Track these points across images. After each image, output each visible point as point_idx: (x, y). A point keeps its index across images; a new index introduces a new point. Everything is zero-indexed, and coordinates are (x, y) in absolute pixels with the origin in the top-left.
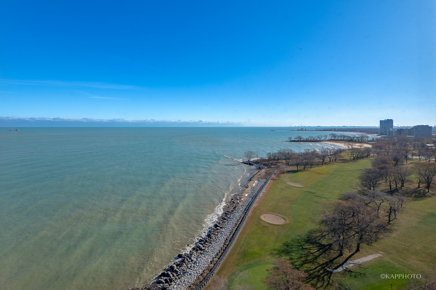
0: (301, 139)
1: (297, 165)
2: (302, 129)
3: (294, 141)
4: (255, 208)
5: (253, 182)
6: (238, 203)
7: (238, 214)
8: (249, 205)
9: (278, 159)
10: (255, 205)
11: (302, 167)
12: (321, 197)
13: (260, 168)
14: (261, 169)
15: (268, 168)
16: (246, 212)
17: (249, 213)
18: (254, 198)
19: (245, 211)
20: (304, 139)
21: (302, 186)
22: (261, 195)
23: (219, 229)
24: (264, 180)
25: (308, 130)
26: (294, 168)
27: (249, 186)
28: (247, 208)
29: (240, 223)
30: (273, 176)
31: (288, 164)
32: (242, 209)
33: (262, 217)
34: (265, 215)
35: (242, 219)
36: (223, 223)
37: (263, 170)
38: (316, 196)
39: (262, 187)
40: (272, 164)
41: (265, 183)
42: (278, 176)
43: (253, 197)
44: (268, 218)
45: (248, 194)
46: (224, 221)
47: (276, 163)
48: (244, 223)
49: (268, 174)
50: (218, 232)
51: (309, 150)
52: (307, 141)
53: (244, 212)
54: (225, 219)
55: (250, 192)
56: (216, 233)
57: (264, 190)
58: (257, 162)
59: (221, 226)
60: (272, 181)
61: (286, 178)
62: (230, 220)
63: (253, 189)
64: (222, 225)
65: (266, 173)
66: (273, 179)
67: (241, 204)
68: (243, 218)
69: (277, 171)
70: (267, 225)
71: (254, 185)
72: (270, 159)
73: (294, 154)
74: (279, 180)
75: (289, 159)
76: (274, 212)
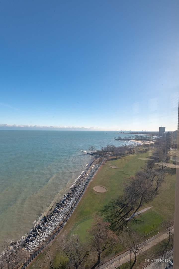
0: (120, 138)
1: (116, 155)
2: (122, 133)
3: (117, 140)
4: (91, 183)
5: (92, 166)
6: (82, 180)
7: (81, 187)
8: (88, 181)
9: (107, 151)
10: (91, 181)
11: (118, 157)
12: (126, 174)
13: (97, 157)
14: (97, 158)
15: (101, 157)
16: (86, 186)
17: (87, 187)
20: (122, 138)
21: (117, 168)
22: (95, 174)
23: (69, 198)
24: (98, 165)
25: (125, 133)
26: (115, 157)
27: (90, 169)
28: (87, 183)
29: (81, 193)
30: (103, 162)
31: (111, 154)
32: (84, 184)
33: (94, 189)
34: (96, 187)
35: (83, 190)
36: (72, 193)
37: (99, 159)
38: (124, 174)
39: (96, 169)
40: (103, 154)
41: (99, 166)
42: (106, 162)
43: (91, 176)
44: (98, 189)
45: (89, 174)
46: (73, 192)
47: (106, 154)
48: (84, 193)
49: (101, 161)
50: (68, 200)
51: (123, 145)
52: (123, 140)
54: (74, 191)
55: (90, 172)
56: (68, 201)
57: (97, 171)
58: (95, 153)
59: (71, 196)
60: (102, 165)
61: (110, 163)
62: (76, 192)
63: (92, 170)
64: (72, 195)
65: (100, 160)
66: (103, 164)
67: (84, 180)
68: (84, 189)
69: (106, 159)
70: (96, 193)
71: (92, 168)
72: (103, 151)
73: (116, 147)
74: (106, 165)
75: (112, 151)
76: (101, 185)
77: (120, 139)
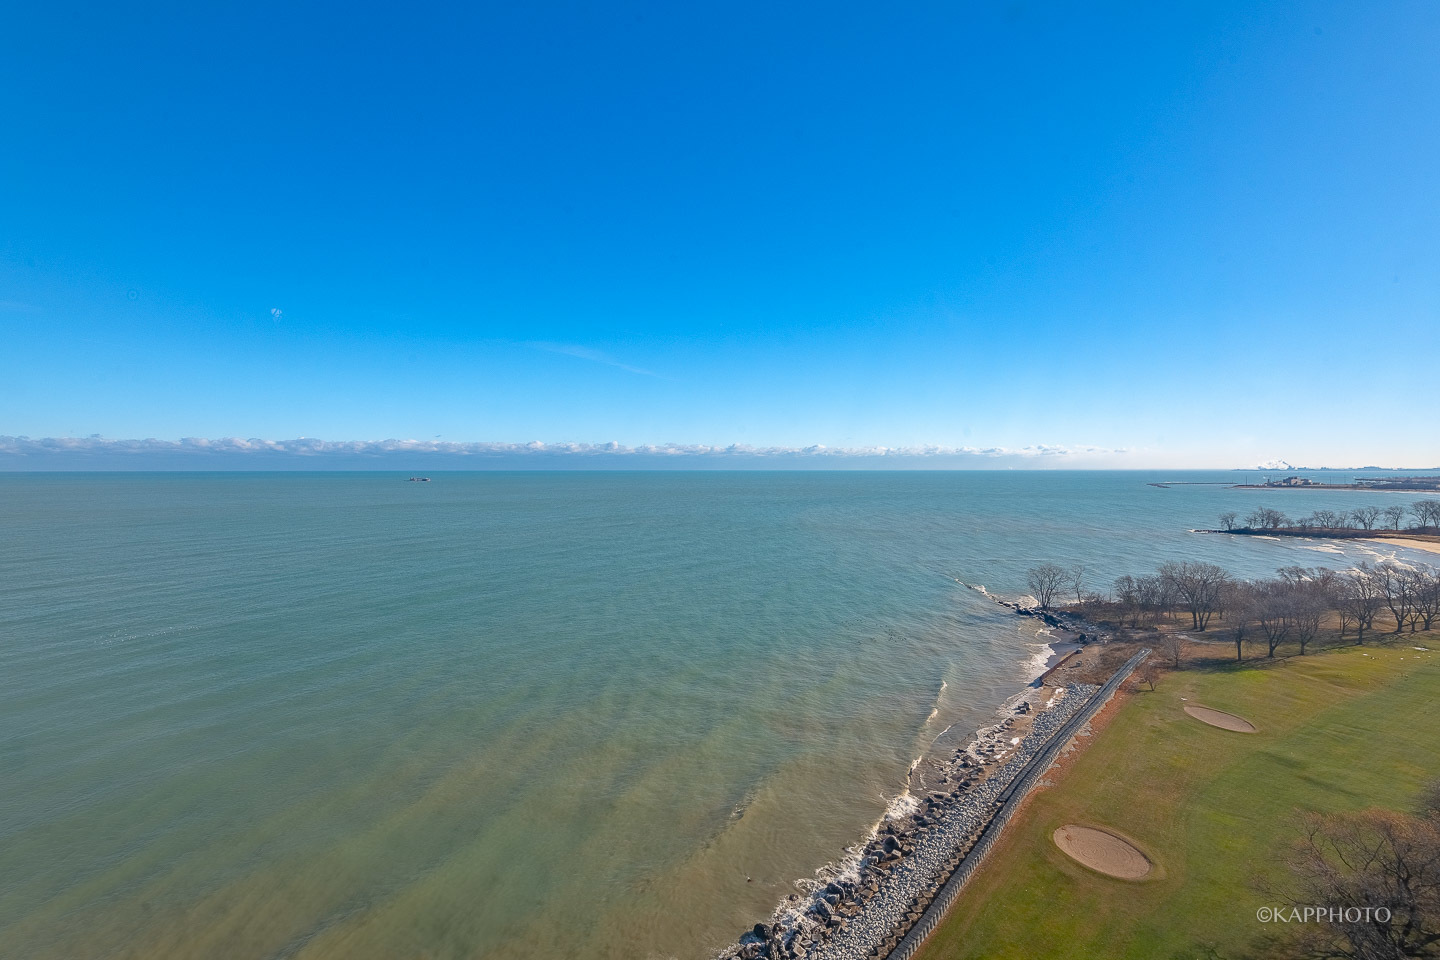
0: (1276, 521)
1: (1239, 637)
2: (1289, 481)
3: (1246, 532)
4: (1037, 797)
5: (1048, 691)
6: (980, 770)
7: (971, 812)
8: (1017, 782)
9: (1164, 607)
10: (1038, 784)
11: (1259, 649)
12: (1328, 787)
13: (1082, 637)
14: (1086, 643)
15: (1112, 641)
16: (1001, 808)
17: (1012, 815)
18: (1040, 755)
19: (999, 804)
20: (1288, 522)
21: (1248, 730)
22: (1069, 746)
23: (897, 857)
24: (1092, 689)
25: (1316, 486)
26: (1228, 651)
27: (1030, 707)
28: (1007, 794)
29: (971, 849)
30: (1129, 676)
31: (1198, 628)
32: (989, 794)
33: (1059, 838)
34: (1071, 830)
35: (983, 832)
36: (914, 836)
37: (1096, 650)
38: (1308, 780)
39: (1078, 717)
40: (1134, 624)
41: (1095, 700)
42: (1150, 674)
43: (1037, 753)
44: (1077, 845)
45: (1023, 738)
46: (921, 829)
47: (1151, 621)
48: (988, 849)
49: (1110, 665)
50: (891, 869)
51: (1299, 572)
52: (1305, 532)
53: (994, 805)
54: (924, 824)
55: (1031, 730)
56: (887, 872)
57: (1083, 730)
58: (1075, 614)
59: (906, 848)
60: (1123, 696)
61: (1183, 688)
62: (940, 831)
63: (1044, 717)
64: (910, 844)
65: (1104, 658)
66: (1133, 691)
67: (989, 773)
68: (987, 827)
69: (1150, 657)
70: (1072, 871)
71: (1050, 704)
72: (1128, 604)
73: (1233, 586)
74: (1151, 695)
75: (1207, 608)
76: (1110, 824)
77: (1273, 528)
